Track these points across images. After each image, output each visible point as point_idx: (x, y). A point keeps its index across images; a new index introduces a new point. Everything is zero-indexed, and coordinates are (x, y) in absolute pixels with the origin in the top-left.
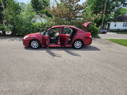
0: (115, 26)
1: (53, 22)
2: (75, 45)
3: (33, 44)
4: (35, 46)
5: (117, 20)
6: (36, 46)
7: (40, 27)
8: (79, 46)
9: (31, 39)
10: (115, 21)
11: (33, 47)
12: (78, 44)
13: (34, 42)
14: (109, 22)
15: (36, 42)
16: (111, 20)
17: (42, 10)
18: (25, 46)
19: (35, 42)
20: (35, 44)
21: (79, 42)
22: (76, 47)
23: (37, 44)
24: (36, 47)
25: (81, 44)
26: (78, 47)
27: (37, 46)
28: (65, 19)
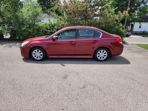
0: (140, 27)
1: (65, 22)
2: (98, 55)
3: (35, 54)
4: (37, 57)
5: (143, 20)
6: (40, 57)
7: (47, 28)
8: (104, 57)
9: (32, 46)
10: (140, 21)
11: (36, 58)
12: (102, 54)
13: (36, 50)
14: (133, 23)
15: (40, 51)
16: (135, 20)
17: (51, 8)
18: (23, 56)
19: (38, 51)
20: (37, 54)
21: (103, 52)
22: (99, 58)
23: (42, 54)
24: (39, 59)
25: (106, 54)
26: (102, 59)
27: (42, 57)
28: (80, 19)
